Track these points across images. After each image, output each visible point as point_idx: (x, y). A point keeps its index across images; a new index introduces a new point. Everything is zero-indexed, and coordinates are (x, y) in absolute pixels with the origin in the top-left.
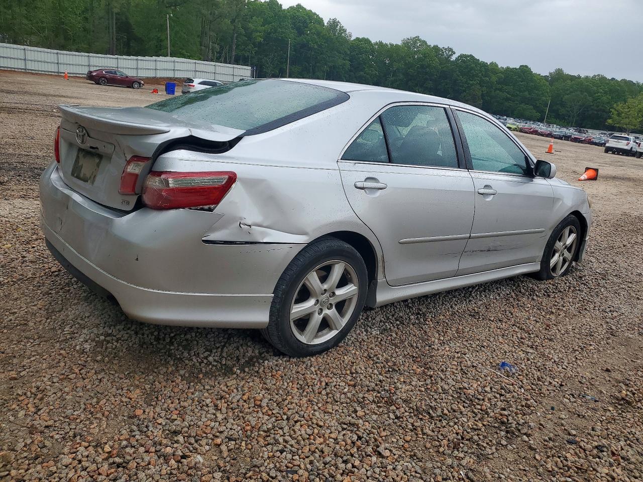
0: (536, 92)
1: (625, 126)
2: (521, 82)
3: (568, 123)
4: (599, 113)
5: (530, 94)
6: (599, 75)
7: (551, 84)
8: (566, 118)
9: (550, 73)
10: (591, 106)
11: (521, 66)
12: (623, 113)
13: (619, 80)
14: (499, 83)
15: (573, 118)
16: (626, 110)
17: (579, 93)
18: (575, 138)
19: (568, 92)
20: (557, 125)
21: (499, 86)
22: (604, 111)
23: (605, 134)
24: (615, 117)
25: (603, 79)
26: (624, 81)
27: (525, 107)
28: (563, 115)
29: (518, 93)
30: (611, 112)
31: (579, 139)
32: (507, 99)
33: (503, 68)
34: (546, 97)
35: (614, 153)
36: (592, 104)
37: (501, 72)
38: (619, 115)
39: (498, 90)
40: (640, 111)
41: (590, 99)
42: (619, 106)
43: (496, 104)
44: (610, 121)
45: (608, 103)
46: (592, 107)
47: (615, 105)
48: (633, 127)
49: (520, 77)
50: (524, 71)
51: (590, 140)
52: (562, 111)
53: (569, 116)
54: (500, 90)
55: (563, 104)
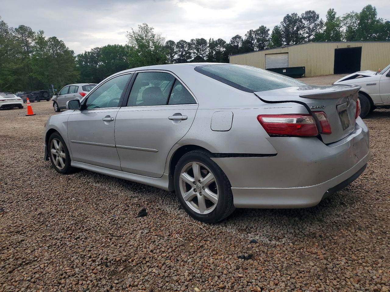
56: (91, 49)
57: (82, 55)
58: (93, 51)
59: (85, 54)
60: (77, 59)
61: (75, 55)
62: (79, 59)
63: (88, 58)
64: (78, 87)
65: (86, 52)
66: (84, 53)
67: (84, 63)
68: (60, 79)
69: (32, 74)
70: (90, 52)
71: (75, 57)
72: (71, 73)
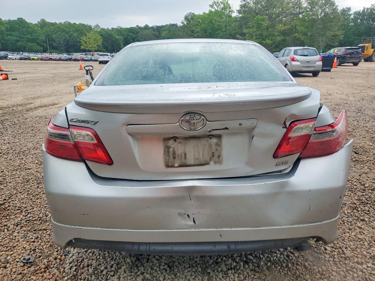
0: (35, 34)
1: (91, 49)
2: (23, 28)
3: (61, 51)
4: (75, 43)
5: (31, 36)
6: (66, 22)
7: (42, 29)
8: (59, 48)
9: (38, 22)
10: (69, 40)
11: (18, 18)
12: (87, 42)
13: (78, 24)
14: (7, 30)
15: (62, 48)
16: (88, 40)
17: (60, 33)
18: (75, 59)
19: (54, 33)
20: (56, 53)
21: (8, 33)
22: (77, 42)
23: (83, 54)
24: (84, 44)
25: (69, 23)
26: (80, 24)
27: (31, 44)
28: (56, 46)
29: (23, 36)
30: (81, 42)
31: (77, 59)
32: (18, 41)
33: (6, 20)
34: (42, 37)
35: (103, 64)
36: (69, 39)
37: (6, 23)
38: (85, 43)
39: (9, 35)
40: (95, 40)
41: (67, 35)
42: (84, 38)
43: (11, 45)
44: (82, 47)
45: (78, 37)
46: (71, 40)
47: (82, 38)
48: (94, 49)
49: (20, 26)
50: (21, 21)
51: (83, 59)
52: (55, 44)
53: (60, 47)
54: (10, 35)
55: (53, 40)
56: (372, 5)
57: (359, 12)
58: (373, 7)
59: (363, 11)
60: (352, 17)
61: (351, 12)
62: (355, 17)
63: (365, 15)
64: (291, 50)
65: (364, 9)
66: (362, 9)
67: (359, 21)
68: (320, 39)
69: (296, 34)
70: (369, 9)
71: (351, 15)
72: (334, 33)
